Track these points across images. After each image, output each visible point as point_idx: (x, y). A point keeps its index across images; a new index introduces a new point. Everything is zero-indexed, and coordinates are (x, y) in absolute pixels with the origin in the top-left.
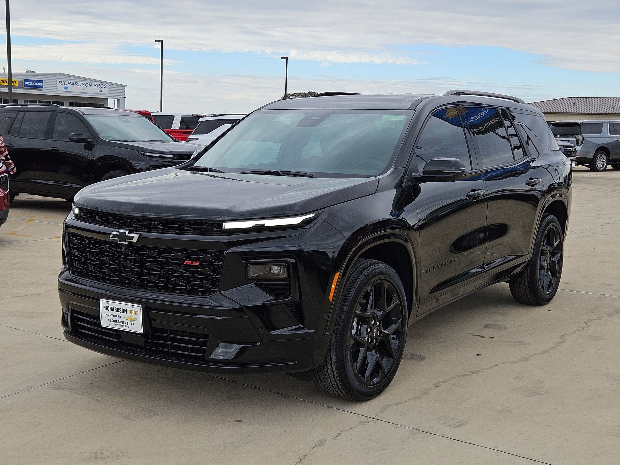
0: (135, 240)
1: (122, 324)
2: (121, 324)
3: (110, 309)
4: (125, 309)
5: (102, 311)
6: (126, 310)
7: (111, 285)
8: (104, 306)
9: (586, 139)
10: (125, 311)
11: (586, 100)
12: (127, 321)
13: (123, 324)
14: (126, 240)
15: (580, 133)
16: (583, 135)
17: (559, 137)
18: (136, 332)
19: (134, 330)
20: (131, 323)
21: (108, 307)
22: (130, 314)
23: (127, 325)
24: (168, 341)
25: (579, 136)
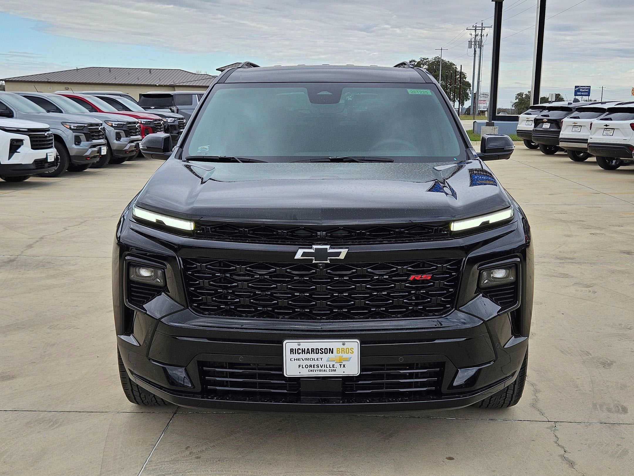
0: (342, 257)
1: (323, 368)
2: (321, 369)
3: (302, 351)
4: (330, 349)
5: (287, 356)
6: (333, 349)
7: (288, 320)
8: (291, 349)
9: (181, 110)
10: (331, 351)
11: (110, 71)
12: (331, 364)
13: (325, 369)
14: (328, 258)
15: (174, 105)
16: (177, 106)
17: (154, 109)
18: (347, 375)
19: (344, 374)
20: (341, 365)
21: (298, 349)
22: (339, 353)
23: (333, 369)
24: (384, 379)
25: (174, 107)
